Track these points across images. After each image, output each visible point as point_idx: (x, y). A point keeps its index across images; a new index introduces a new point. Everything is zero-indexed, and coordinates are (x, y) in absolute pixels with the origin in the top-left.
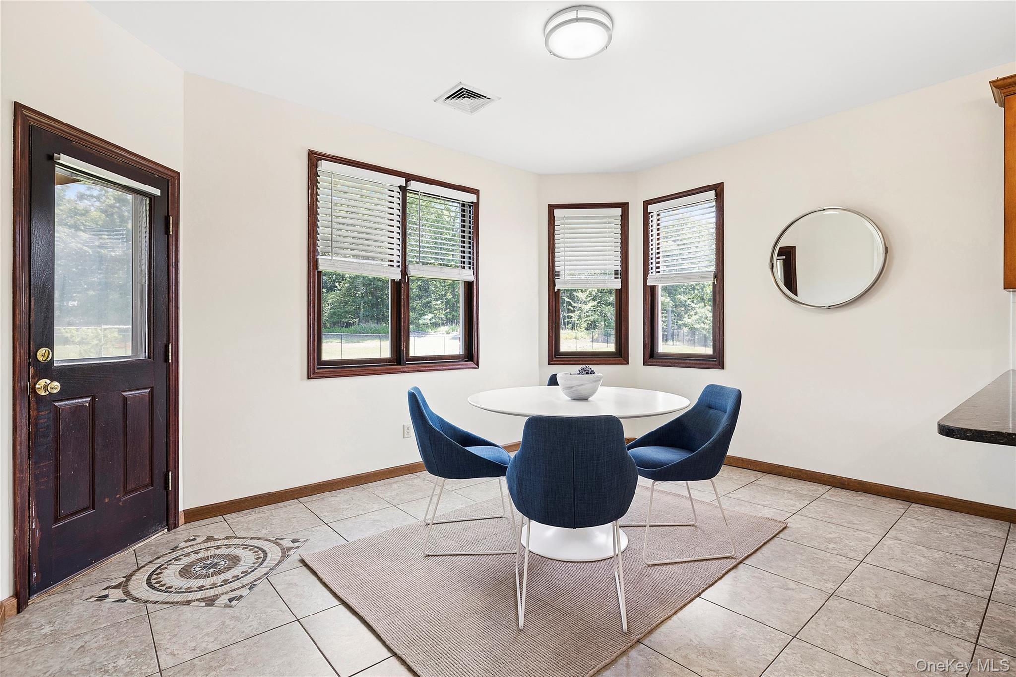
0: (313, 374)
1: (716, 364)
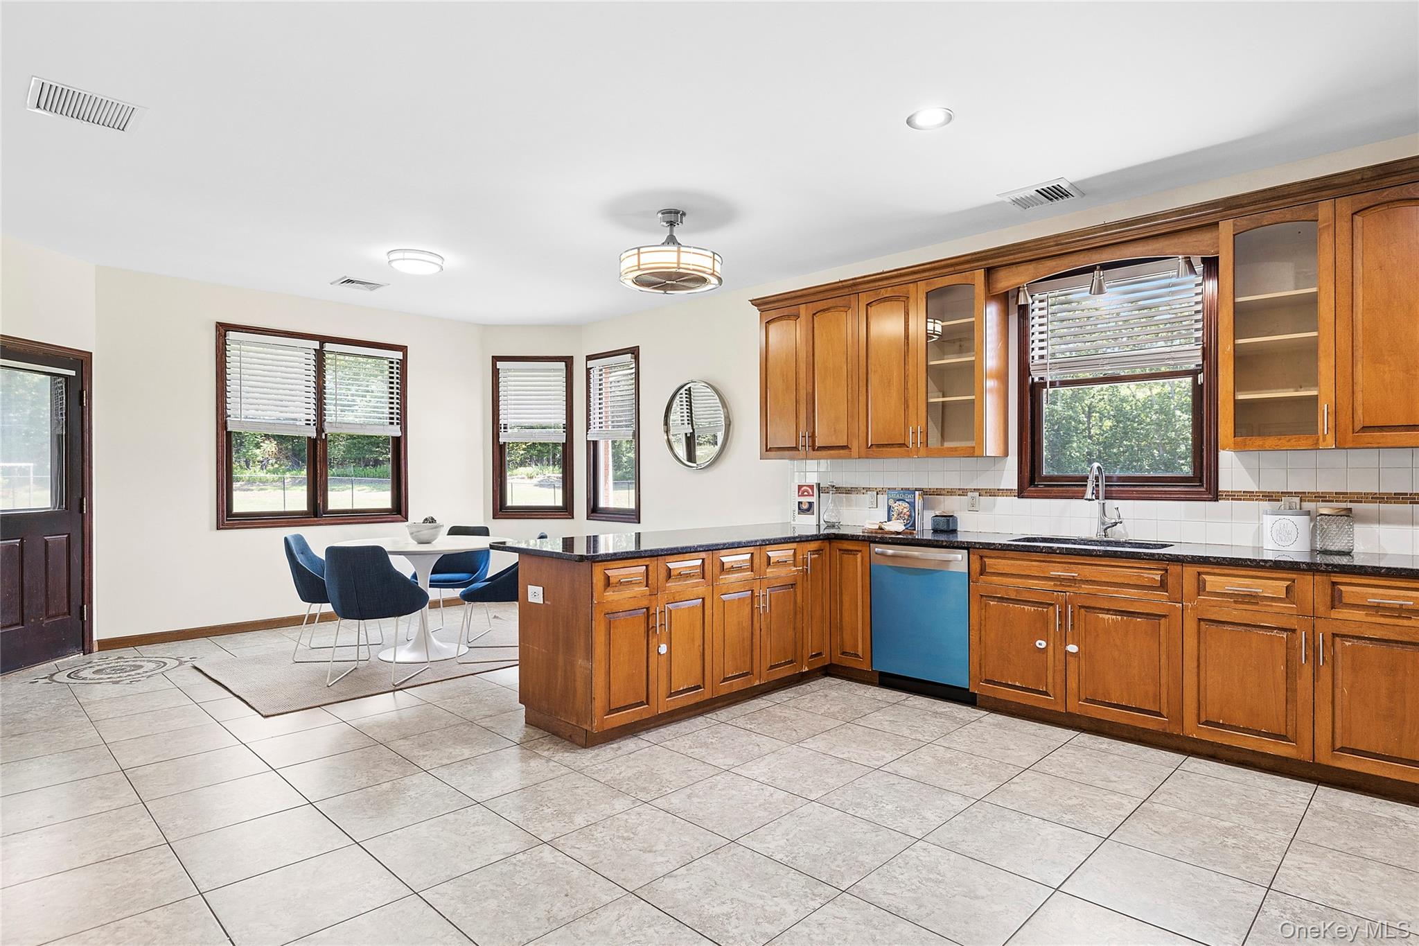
0: (222, 525)
1: (633, 519)
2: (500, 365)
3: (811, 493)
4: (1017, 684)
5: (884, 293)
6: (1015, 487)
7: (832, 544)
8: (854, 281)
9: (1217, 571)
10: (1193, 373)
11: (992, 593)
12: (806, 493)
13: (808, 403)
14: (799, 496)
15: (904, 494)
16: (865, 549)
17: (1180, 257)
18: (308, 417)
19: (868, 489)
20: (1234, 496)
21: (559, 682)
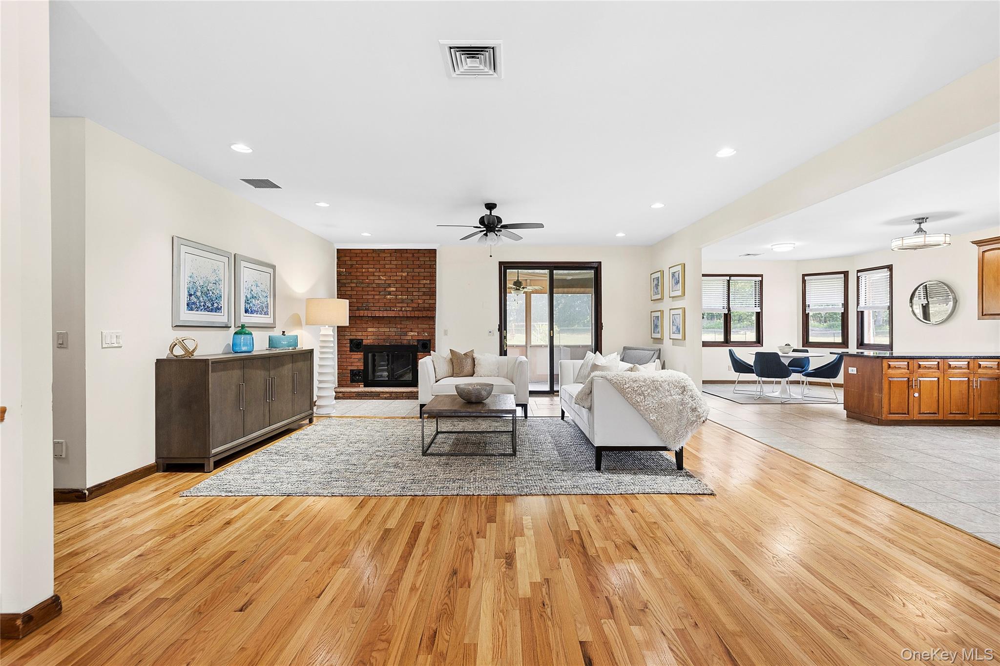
1: (888, 349)
2: (806, 278)
18: (724, 306)
21: (865, 402)
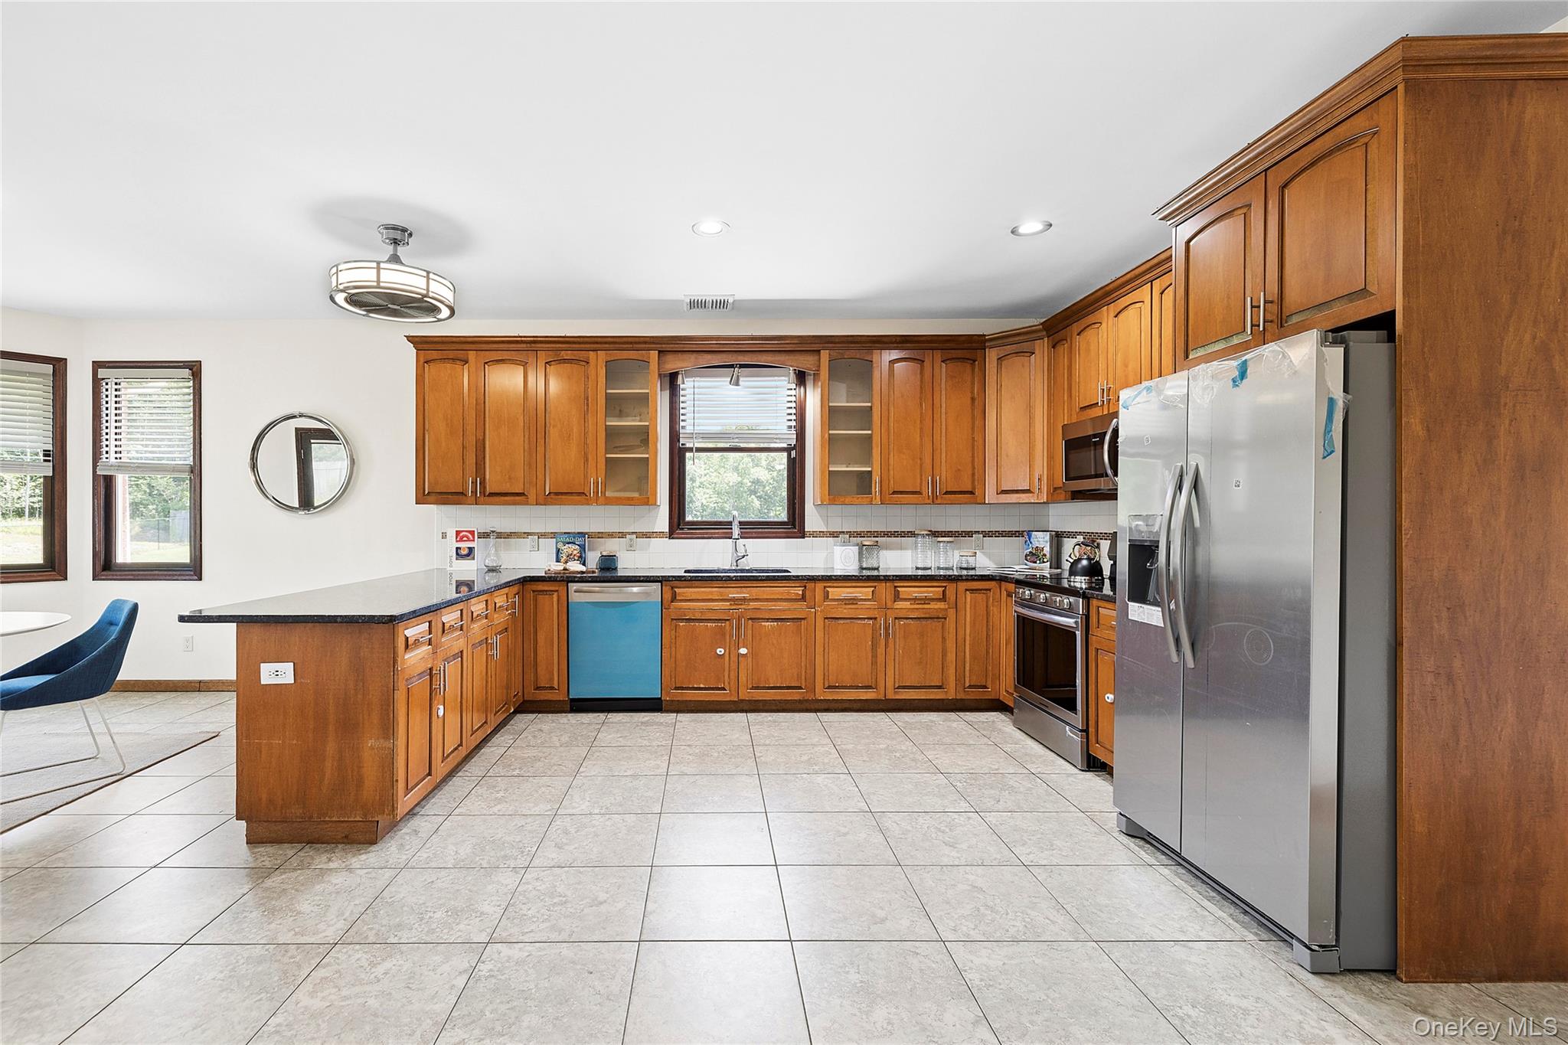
1: (190, 575)
3: (472, 539)
4: (702, 686)
5: (565, 355)
6: (666, 530)
7: (526, 587)
8: (535, 339)
9: (835, 585)
10: (788, 450)
11: (681, 616)
12: (465, 539)
13: (478, 449)
14: (457, 541)
15: (574, 537)
16: (562, 589)
17: (791, 369)
19: (529, 534)
20: (814, 534)
